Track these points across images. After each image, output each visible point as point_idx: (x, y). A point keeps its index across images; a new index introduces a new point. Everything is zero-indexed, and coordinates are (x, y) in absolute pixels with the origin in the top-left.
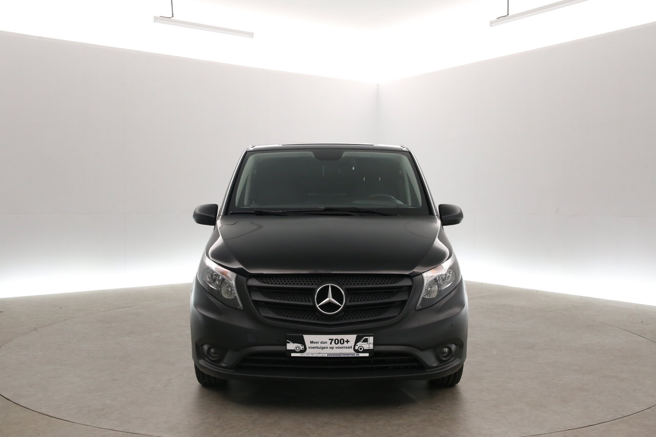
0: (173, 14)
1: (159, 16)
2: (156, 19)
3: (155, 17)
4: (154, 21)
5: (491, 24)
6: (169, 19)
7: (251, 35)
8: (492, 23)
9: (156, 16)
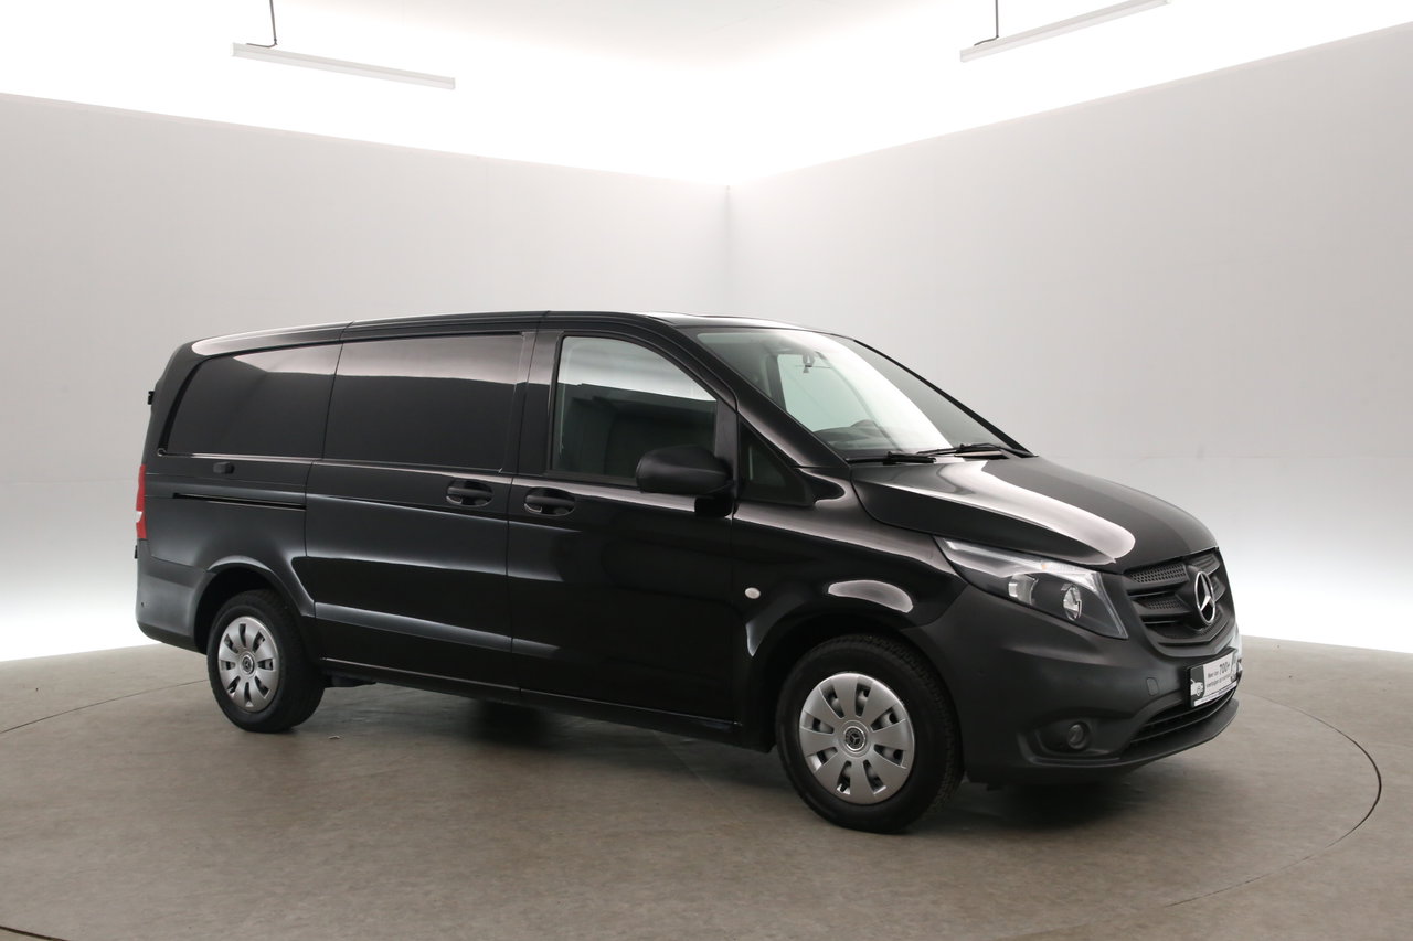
0: (275, 40)
1: (244, 43)
2: (239, 50)
3: (234, 44)
4: (235, 55)
5: (962, 56)
6: (267, 50)
7: (449, 83)
8: (965, 55)
9: (237, 42)
